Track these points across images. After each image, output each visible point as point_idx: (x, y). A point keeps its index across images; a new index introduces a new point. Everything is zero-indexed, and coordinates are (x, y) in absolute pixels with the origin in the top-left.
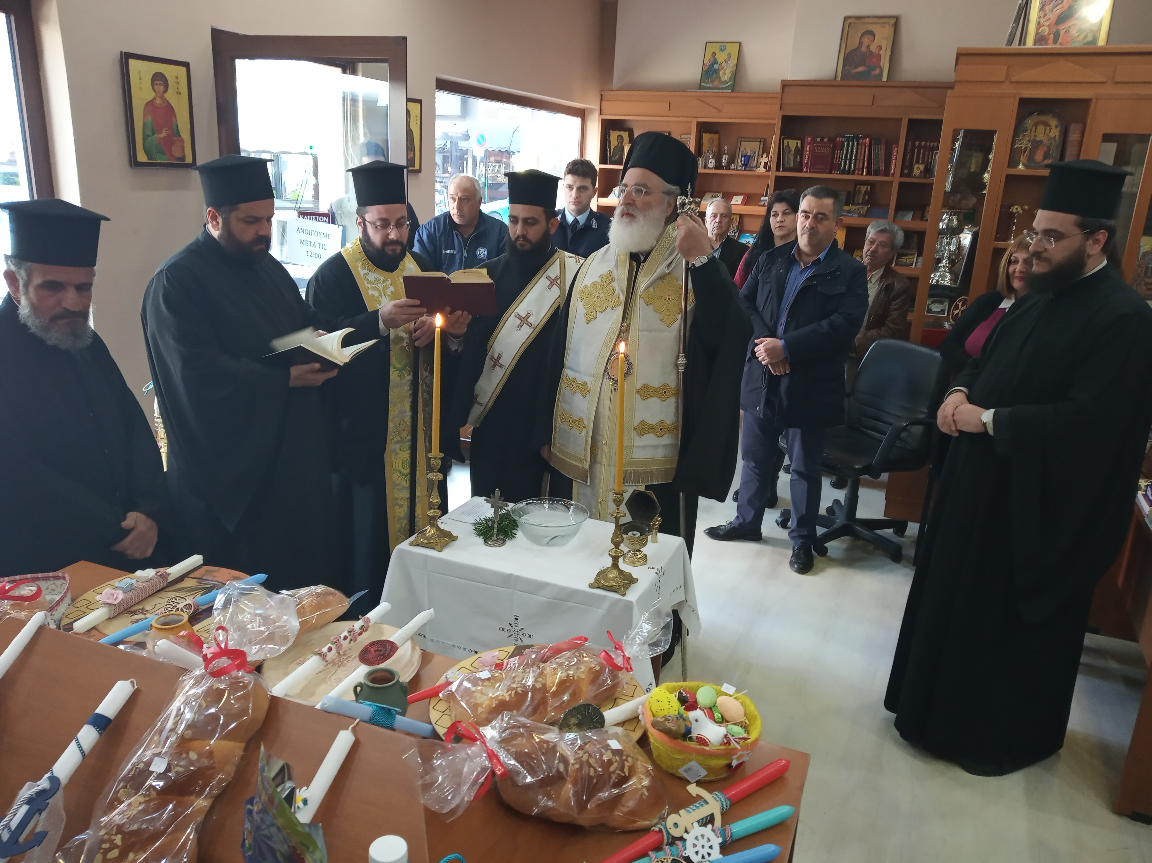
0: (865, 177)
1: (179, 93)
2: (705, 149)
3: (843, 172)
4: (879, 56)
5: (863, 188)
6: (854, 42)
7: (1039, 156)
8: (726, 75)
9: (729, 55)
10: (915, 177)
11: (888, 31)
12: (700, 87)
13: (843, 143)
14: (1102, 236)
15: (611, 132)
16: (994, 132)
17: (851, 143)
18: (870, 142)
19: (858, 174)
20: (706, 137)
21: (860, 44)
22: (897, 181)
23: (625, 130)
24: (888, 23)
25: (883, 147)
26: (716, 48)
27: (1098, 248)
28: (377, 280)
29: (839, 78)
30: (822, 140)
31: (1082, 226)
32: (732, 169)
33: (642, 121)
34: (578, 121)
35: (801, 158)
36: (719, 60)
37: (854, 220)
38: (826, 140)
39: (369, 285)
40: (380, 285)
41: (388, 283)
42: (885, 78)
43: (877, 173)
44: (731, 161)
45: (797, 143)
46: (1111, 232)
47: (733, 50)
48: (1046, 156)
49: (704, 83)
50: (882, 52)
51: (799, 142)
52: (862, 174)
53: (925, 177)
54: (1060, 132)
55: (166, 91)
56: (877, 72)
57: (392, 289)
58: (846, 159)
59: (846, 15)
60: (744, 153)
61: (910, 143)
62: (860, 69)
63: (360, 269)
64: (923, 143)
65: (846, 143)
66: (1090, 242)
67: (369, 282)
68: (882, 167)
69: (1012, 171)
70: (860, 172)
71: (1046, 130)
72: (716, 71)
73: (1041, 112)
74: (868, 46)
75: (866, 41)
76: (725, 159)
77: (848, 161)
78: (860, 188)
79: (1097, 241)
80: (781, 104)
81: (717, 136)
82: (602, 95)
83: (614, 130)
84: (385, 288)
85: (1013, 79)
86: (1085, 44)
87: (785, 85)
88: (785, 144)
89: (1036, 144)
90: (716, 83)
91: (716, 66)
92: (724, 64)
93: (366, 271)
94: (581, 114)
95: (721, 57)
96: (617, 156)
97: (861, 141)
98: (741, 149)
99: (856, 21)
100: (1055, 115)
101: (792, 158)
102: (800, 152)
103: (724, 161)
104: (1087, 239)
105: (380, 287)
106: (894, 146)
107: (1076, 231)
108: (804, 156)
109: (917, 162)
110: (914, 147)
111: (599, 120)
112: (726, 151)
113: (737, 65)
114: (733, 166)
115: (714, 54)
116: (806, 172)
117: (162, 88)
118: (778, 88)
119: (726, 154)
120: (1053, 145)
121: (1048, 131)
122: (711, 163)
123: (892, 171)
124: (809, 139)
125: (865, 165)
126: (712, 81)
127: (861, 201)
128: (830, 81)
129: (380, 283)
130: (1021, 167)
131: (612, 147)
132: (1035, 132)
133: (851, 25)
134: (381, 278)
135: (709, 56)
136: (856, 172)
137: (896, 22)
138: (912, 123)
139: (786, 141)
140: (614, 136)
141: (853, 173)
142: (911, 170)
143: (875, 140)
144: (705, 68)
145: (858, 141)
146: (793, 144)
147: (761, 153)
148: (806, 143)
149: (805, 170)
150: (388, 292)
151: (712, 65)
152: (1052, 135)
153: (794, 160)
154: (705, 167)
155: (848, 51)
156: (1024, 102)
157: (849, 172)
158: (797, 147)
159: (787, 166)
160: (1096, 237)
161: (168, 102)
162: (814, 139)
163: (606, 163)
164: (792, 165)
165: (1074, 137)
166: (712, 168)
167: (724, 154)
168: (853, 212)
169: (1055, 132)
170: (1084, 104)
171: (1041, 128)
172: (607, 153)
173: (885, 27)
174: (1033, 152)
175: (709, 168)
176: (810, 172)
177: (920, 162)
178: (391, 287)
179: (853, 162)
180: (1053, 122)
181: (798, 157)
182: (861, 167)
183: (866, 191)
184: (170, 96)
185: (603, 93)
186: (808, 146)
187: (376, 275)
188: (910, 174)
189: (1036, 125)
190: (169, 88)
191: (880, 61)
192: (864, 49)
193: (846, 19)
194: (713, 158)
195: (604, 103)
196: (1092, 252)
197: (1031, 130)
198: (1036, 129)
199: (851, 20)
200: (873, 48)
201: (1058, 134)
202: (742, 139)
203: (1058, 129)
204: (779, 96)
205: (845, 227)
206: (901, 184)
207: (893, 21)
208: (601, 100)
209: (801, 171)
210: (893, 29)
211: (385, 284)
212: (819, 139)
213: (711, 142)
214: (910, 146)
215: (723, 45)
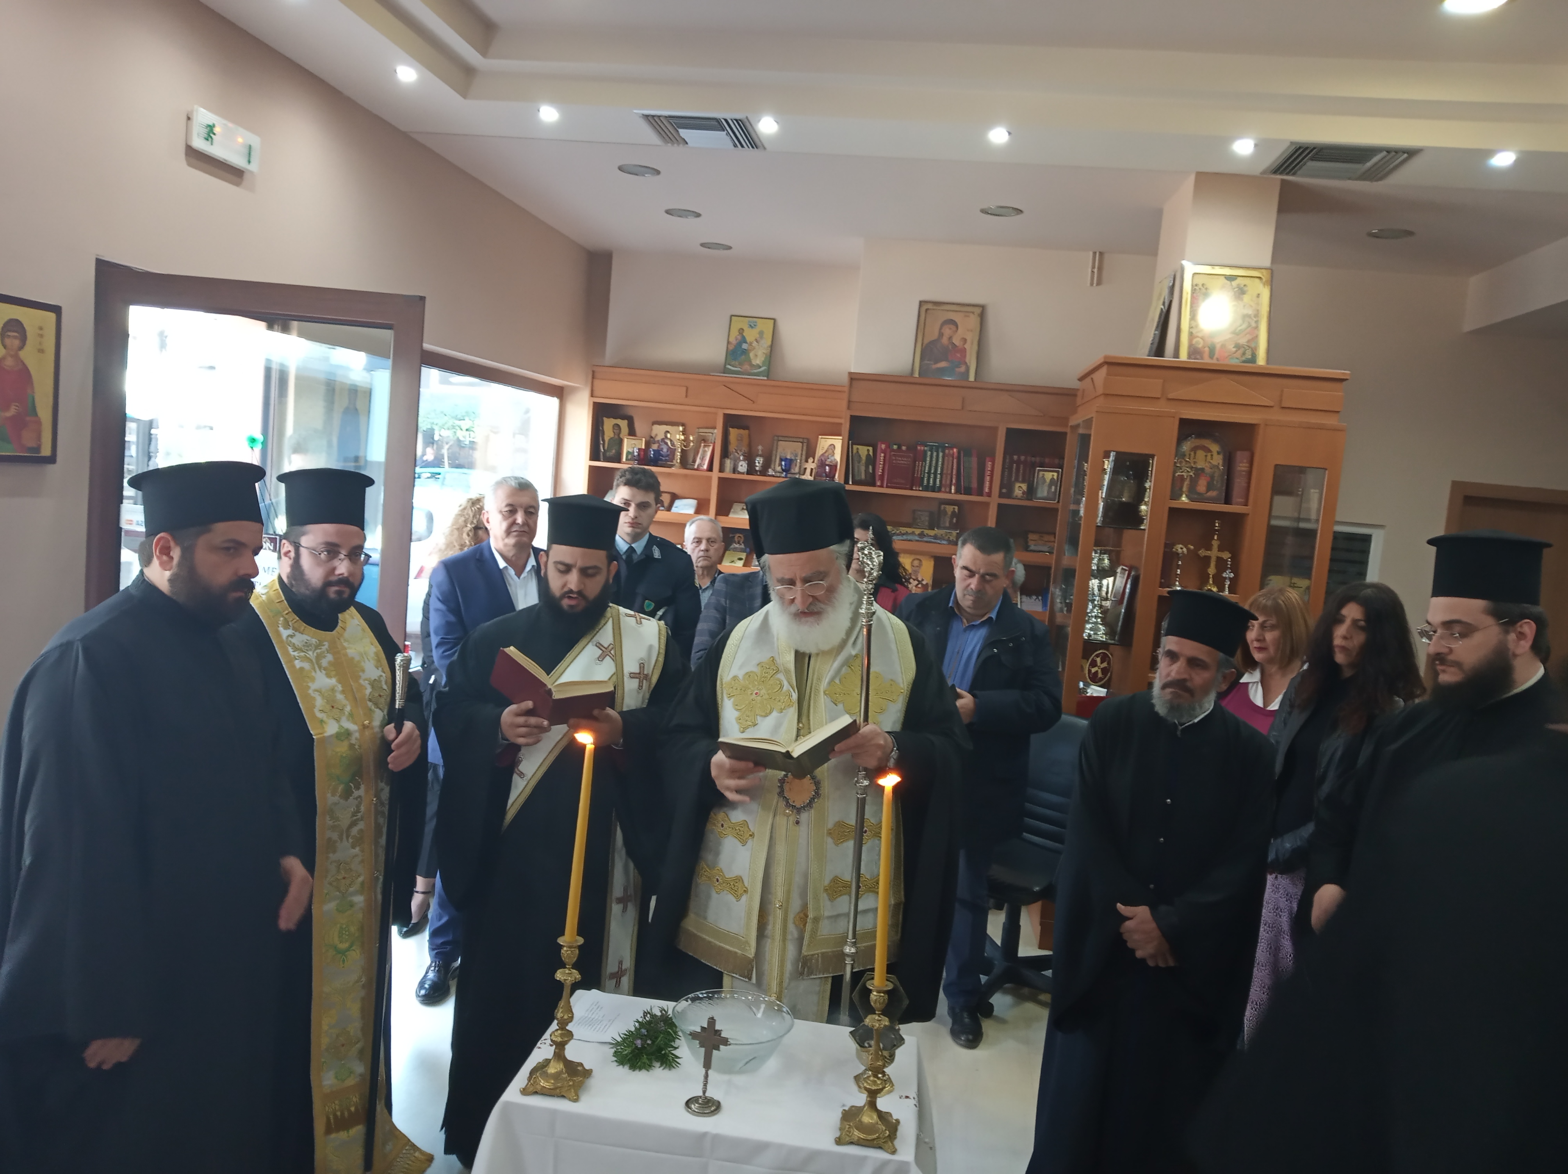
0: (953, 496)
1: (41, 351)
2: (732, 448)
3: (926, 489)
4: (963, 351)
5: (950, 509)
6: (932, 333)
7: (1202, 487)
8: (758, 357)
9: (761, 333)
10: (1016, 498)
11: (973, 321)
12: (725, 371)
13: (925, 452)
14: (1528, 628)
15: (605, 419)
16: (1153, 456)
17: (935, 454)
18: (959, 453)
19: (946, 492)
20: (733, 433)
21: (941, 335)
22: (994, 501)
23: (623, 418)
24: (973, 313)
25: (974, 461)
26: (743, 324)
27: (1525, 645)
28: (307, 645)
29: (916, 375)
30: (899, 447)
31: (1497, 614)
32: (770, 476)
33: (643, 407)
34: (554, 402)
35: (874, 469)
36: (748, 339)
37: (942, 549)
38: (904, 448)
39: (296, 654)
40: (310, 653)
41: (324, 648)
42: (972, 378)
43: (968, 491)
44: (767, 465)
45: (868, 450)
46: (1540, 623)
47: (768, 327)
48: (1210, 487)
49: (729, 365)
50: (967, 346)
51: (871, 449)
52: (950, 492)
53: (1028, 499)
54: (1224, 460)
55: (21, 348)
56: (963, 369)
57: (330, 657)
58: (929, 473)
59: (922, 299)
60: (783, 455)
61: (1008, 457)
62: (943, 364)
63: (281, 629)
64: (1023, 458)
65: (929, 453)
66: (1512, 636)
67: (296, 649)
68: (974, 485)
69: (1175, 504)
70: (948, 490)
71: (1206, 456)
72: (745, 352)
73: (1200, 436)
74: (950, 338)
75: (947, 331)
76: (759, 462)
77: (932, 476)
78: (945, 508)
79: (1521, 636)
80: (849, 402)
81: (746, 432)
82: (593, 372)
83: (608, 417)
84: (319, 657)
85: (1171, 396)
86: (1244, 362)
87: (854, 378)
88: (855, 451)
89: (1199, 472)
90: (746, 367)
91: (745, 346)
92: (755, 344)
93: (290, 632)
94: (559, 392)
95: (750, 335)
96: (614, 451)
97: (947, 451)
98: (779, 451)
99: (935, 308)
100: (1216, 440)
101: (863, 469)
102: (872, 461)
103: (757, 464)
104: (1507, 632)
105: (311, 654)
106: (988, 459)
107: (1490, 621)
108: (877, 467)
109: (1017, 480)
110: (1012, 462)
111: (589, 404)
112: (760, 453)
113: (772, 346)
114: (771, 472)
115: (741, 331)
116: (882, 486)
117: (17, 342)
118: (845, 380)
119: (760, 456)
120: (1216, 475)
121: (1209, 457)
122: (743, 467)
123: (987, 490)
124: (883, 446)
125: (954, 481)
126: (741, 364)
127: (947, 525)
128: (906, 377)
129: (311, 650)
130: (1184, 498)
131: (607, 439)
132: (1195, 458)
133: (928, 312)
134: (314, 641)
135: (734, 333)
136: (943, 489)
137: (982, 311)
138: (1010, 432)
139: (855, 447)
140: (609, 424)
141: (939, 490)
142: (1011, 490)
143: (965, 451)
144: (731, 347)
145: (943, 452)
146: (864, 451)
147: (804, 457)
148: (879, 451)
149: (879, 483)
150: (324, 662)
151: (739, 344)
152: (1214, 462)
153: (865, 471)
154: (735, 470)
155: (926, 341)
156: (1185, 424)
157: (933, 490)
158: (868, 455)
159: (857, 478)
160: (1519, 629)
161: (24, 364)
162: (889, 446)
163: (599, 460)
164: (863, 477)
165: (1241, 466)
166: (743, 473)
167: (757, 456)
168: (942, 538)
169: (1218, 460)
170: (1248, 430)
171: (1201, 454)
172: (599, 447)
173: (968, 316)
174: (1194, 482)
175: (739, 473)
176: (887, 487)
177: (1020, 479)
178: (328, 655)
179: (939, 476)
180: (1215, 448)
181: (871, 467)
182: (948, 482)
183: (954, 512)
184: (28, 355)
185: (596, 369)
186: (882, 455)
187: (305, 637)
188: (1009, 495)
189: (1195, 449)
190: (28, 342)
191: (965, 356)
192: (945, 340)
193: (921, 303)
194: (744, 460)
195: (596, 382)
196: (1519, 651)
197: (1190, 455)
198: (1195, 453)
199: (930, 306)
200: (957, 341)
201: (1221, 462)
202: (780, 438)
203: (1221, 456)
204: (846, 389)
205: (932, 556)
206: (1000, 506)
207: (978, 311)
208: (593, 378)
209: (873, 484)
210: (979, 319)
211: (319, 651)
212: (895, 447)
213: (740, 439)
214: (1007, 460)
215: (752, 321)
